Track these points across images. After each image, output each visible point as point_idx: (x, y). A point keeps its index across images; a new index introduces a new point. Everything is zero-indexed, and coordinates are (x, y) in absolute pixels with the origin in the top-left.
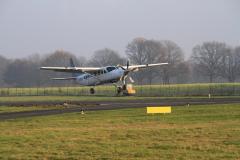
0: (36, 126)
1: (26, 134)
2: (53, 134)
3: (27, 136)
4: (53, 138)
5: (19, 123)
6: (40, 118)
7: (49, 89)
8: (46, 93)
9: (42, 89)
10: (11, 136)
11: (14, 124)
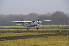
0: (49, 40)
1: (45, 43)
2: (56, 43)
3: (46, 44)
4: (56, 45)
5: (43, 39)
6: (50, 37)
7: (54, 26)
8: (53, 27)
9: (51, 26)
10: (40, 44)
11: (41, 39)
